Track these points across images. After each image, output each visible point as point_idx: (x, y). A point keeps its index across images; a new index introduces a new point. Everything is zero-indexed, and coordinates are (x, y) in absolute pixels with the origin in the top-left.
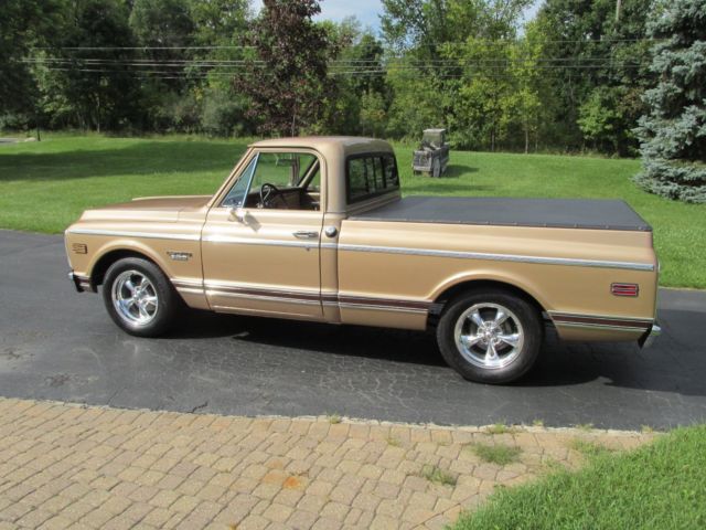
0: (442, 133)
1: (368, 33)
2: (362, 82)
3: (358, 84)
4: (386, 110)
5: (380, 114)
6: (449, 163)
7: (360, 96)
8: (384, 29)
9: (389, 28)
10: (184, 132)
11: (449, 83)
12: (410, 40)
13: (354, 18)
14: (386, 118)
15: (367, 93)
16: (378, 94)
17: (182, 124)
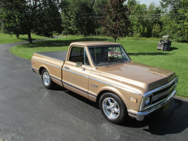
0: (168, 37)
1: (157, 7)
2: (154, 21)
3: (153, 22)
4: (161, 29)
5: (159, 31)
6: (171, 47)
7: (153, 25)
8: (161, 5)
9: (162, 5)
10: (104, 35)
11: (180, 21)
12: (169, 9)
13: (153, 3)
14: (160, 32)
15: (155, 25)
16: (159, 25)
17: (103, 33)
